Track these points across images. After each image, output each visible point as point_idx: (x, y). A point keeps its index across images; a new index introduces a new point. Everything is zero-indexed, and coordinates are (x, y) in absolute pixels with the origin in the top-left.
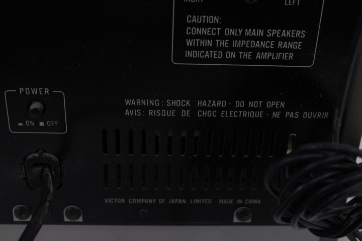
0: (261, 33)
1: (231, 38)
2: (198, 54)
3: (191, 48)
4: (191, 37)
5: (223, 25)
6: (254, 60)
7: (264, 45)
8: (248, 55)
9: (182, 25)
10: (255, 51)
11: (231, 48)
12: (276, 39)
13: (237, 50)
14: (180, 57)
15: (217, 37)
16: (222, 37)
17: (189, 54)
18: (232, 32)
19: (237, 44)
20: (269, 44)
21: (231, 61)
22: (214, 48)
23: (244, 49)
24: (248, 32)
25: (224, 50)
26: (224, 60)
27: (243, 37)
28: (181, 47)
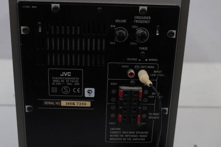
0: (134, 133)
1: (124, 134)
2: (114, 139)
3: (112, 137)
4: (112, 134)
5: (122, 130)
6: (132, 141)
7: (135, 136)
8: (130, 139)
9: (109, 131)
10: (132, 138)
11: (124, 137)
12: (139, 134)
13: (126, 138)
14: (108, 140)
15: (120, 134)
16: (121, 134)
17: (111, 139)
18: (125, 132)
19: (126, 136)
20: (136, 136)
21: (125, 141)
22: (119, 137)
23: (129, 137)
24: (130, 132)
25: (122, 138)
26: (122, 141)
27: (128, 134)
28: (108, 137)
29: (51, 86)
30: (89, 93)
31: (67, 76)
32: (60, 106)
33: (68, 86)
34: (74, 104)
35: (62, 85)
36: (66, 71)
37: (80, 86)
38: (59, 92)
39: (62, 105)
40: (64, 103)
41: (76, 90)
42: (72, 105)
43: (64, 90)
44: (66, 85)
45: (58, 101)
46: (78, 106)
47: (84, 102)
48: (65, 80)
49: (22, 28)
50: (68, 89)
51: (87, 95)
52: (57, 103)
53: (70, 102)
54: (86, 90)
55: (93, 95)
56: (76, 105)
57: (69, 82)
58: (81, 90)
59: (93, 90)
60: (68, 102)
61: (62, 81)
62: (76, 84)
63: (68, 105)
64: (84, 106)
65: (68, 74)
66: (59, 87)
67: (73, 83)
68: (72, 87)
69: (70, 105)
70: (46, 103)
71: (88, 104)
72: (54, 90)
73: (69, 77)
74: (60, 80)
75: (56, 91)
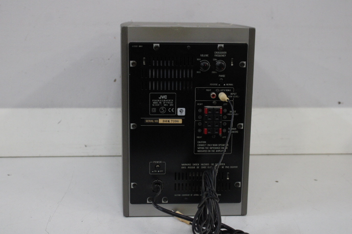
0: (216, 145)
1: (209, 147)
2: (201, 151)
3: (199, 150)
4: (199, 147)
5: (207, 143)
6: (215, 152)
7: (218, 148)
8: (213, 151)
9: (196, 144)
10: (216, 150)
11: (209, 149)
12: (221, 147)
13: (211, 150)
14: (196, 152)
15: (205, 147)
16: (207, 146)
17: (198, 151)
18: (209, 145)
19: (211, 148)
21: (209, 153)
22: (205, 149)
23: (213, 149)
24: (213, 145)
25: (208, 150)
26: (208, 152)
27: (212, 146)
28: (196, 149)
29: (152, 107)
30: (181, 112)
31: (164, 99)
32: (158, 124)
33: (165, 106)
34: (169, 121)
35: (160, 106)
36: (163, 95)
37: (174, 107)
38: (158, 112)
39: (160, 122)
40: (161, 121)
41: (170, 110)
42: (168, 123)
43: (161, 110)
44: (163, 106)
45: (156, 119)
46: (173, 123)
47: (177, 120)
48: (162, 102)
49: (131, 62)
50: (164, 109)
51: (179, 114)
52: (156, 121)
53: (166, 120)
54: (179, 109)
55: (184, 114)
56: (171, 122)
57: (165, 103)
58: (174, 110)
59: (184, 109)
60: (164, 120)
61: (160, 103)
62: (171, 105)
63: (164, 123)
64: (177, 123)
65: (165, 97)
66: (158, 108)
67: (169, 104)
68: (167, 107)
69: (166, 123)
70: (147, 121)
71: (180, 121)
72: (154, 110)
73: (166, 99)
74: (159, 102)
75: (155, 111)
